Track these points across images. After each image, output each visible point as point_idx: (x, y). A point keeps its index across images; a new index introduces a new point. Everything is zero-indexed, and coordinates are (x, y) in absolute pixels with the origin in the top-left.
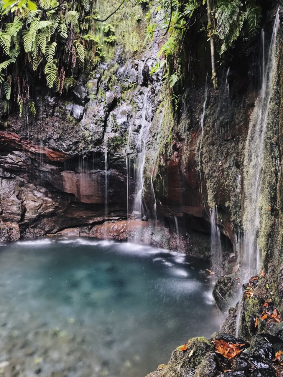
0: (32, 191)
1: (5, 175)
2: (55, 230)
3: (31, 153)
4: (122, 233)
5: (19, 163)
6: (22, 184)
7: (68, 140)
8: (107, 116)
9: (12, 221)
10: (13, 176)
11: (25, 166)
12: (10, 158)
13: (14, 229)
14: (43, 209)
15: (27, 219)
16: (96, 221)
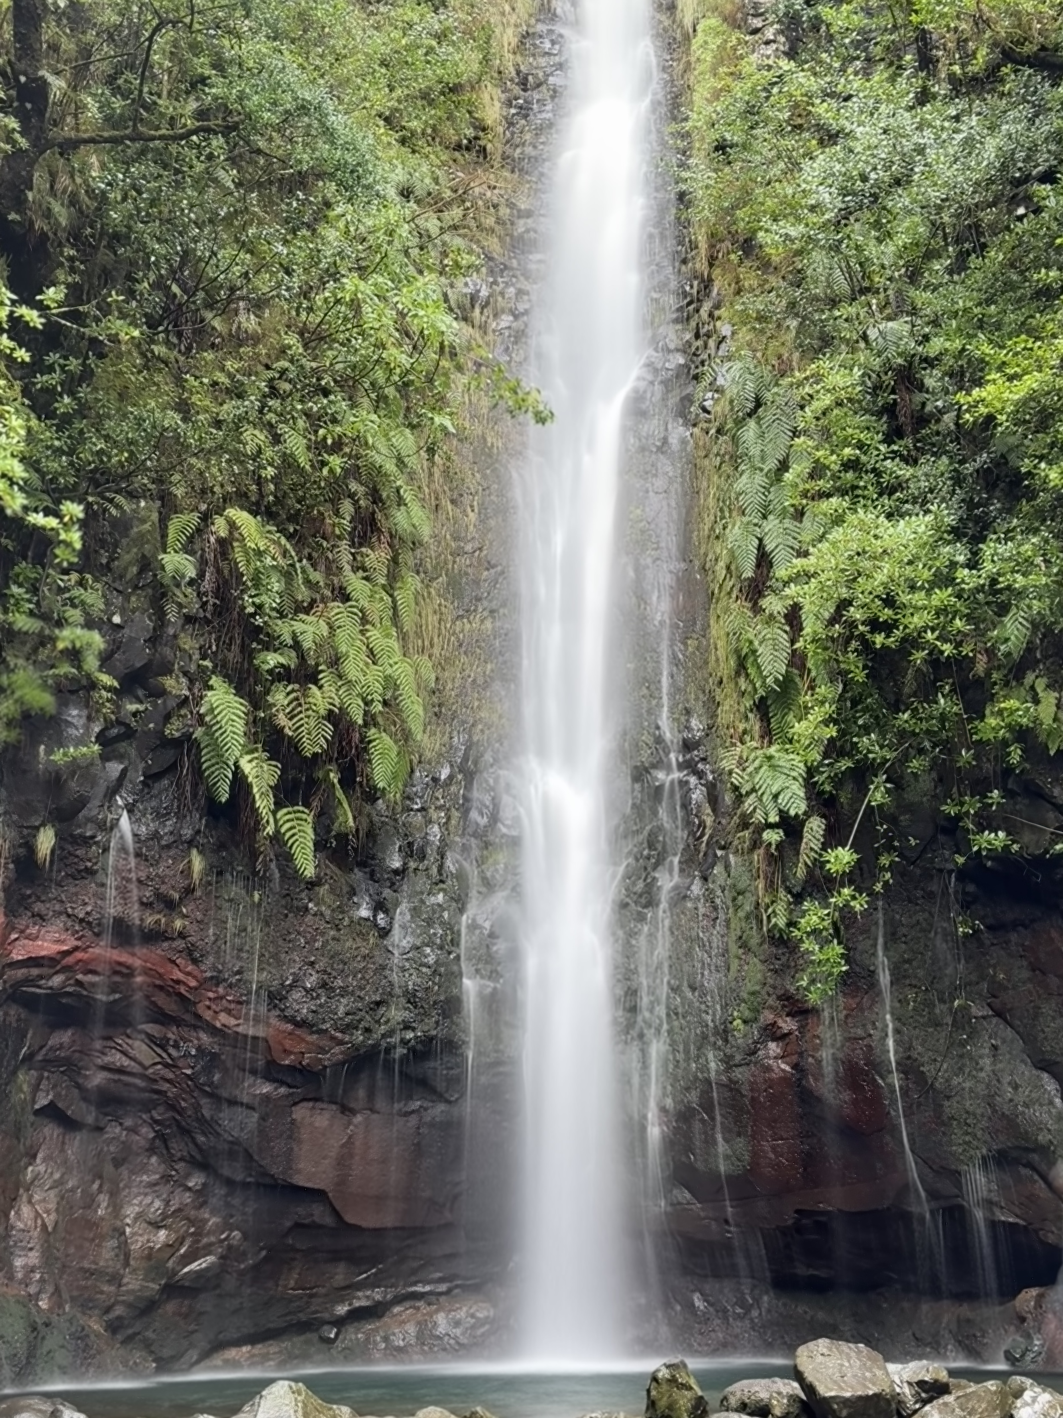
0: (154, 1184)
2: (193, 1355)
3: (217, 1032)
5: (151, 1071)
6: (122, 1157)
9: (85, 1305)
11: (168, 1080)
14: (182, 1257)
15: (123, 1302)
16: (364, 1303)
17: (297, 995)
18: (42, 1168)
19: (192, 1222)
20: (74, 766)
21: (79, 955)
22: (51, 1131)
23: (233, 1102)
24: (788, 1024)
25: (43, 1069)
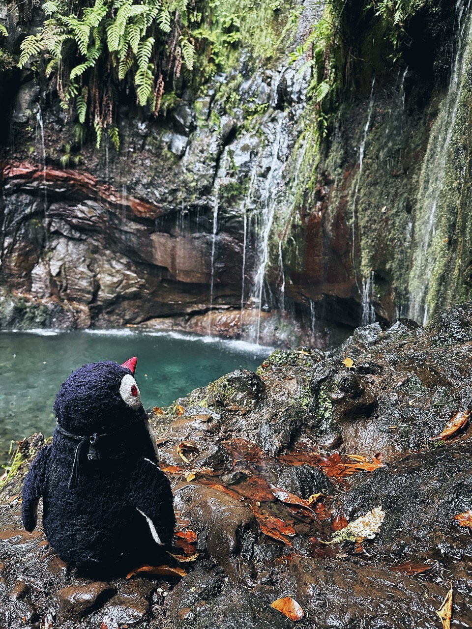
0: (108, 261)
1: (72, 235)
2: (139, 319)
3: (110, 203)
4: (232, 327)
5: (93, 218)
6: (95, 250)
7: (163, 186)
8: (220, 153)
9: (80, 301)
10: (84, 237)
11: (100, 222)
12: (81, 210)
13: (82, 313)
14: (123, 287)
15: (100, 301)
16: (196, 309)
19: (124, 275)
21: (39, 173)
22: (60, 241)
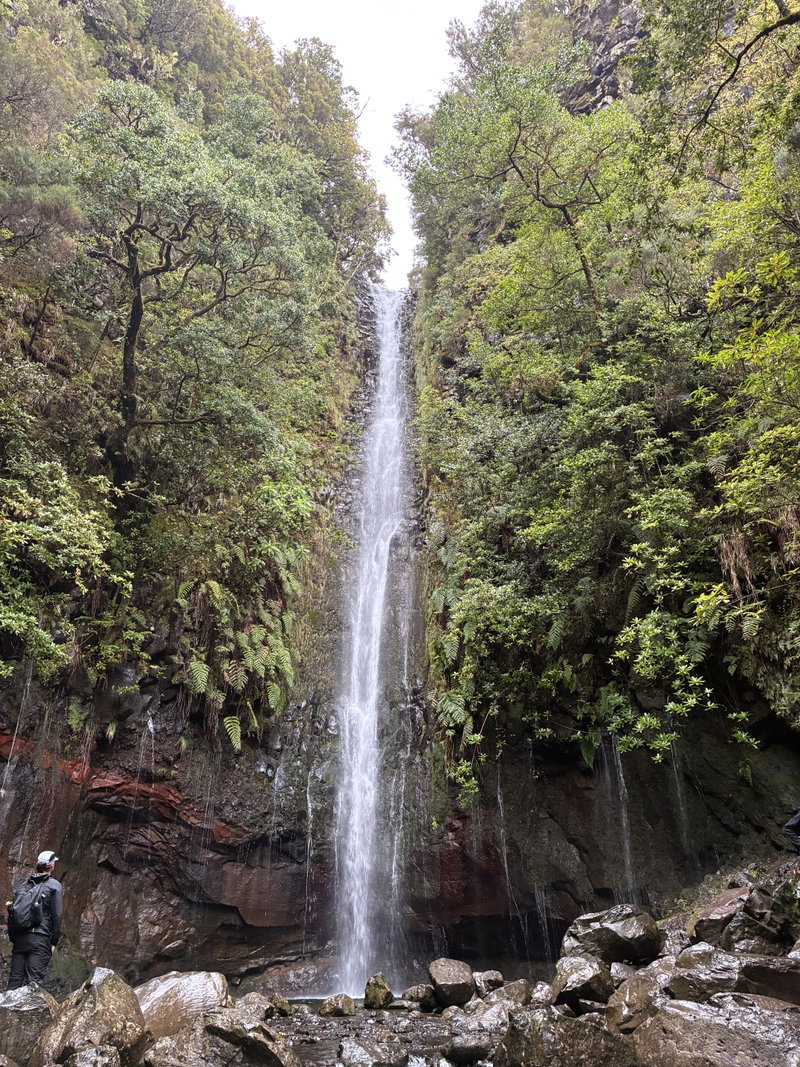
3: (189, 827)
5: (156, 845)
6: (140, 888)
10: (132, 870)
11: (164, 850)
12: (143, 835)
14: (165, 940)
16: (253, 966)
17: (228, 808)
18: (99, 893)
19: (171, 922)
20: (128, 696)
21: (125, 787)
22: (105, 875)
23: (194, 862)
24: (457, 824)
25: (104, 843)
